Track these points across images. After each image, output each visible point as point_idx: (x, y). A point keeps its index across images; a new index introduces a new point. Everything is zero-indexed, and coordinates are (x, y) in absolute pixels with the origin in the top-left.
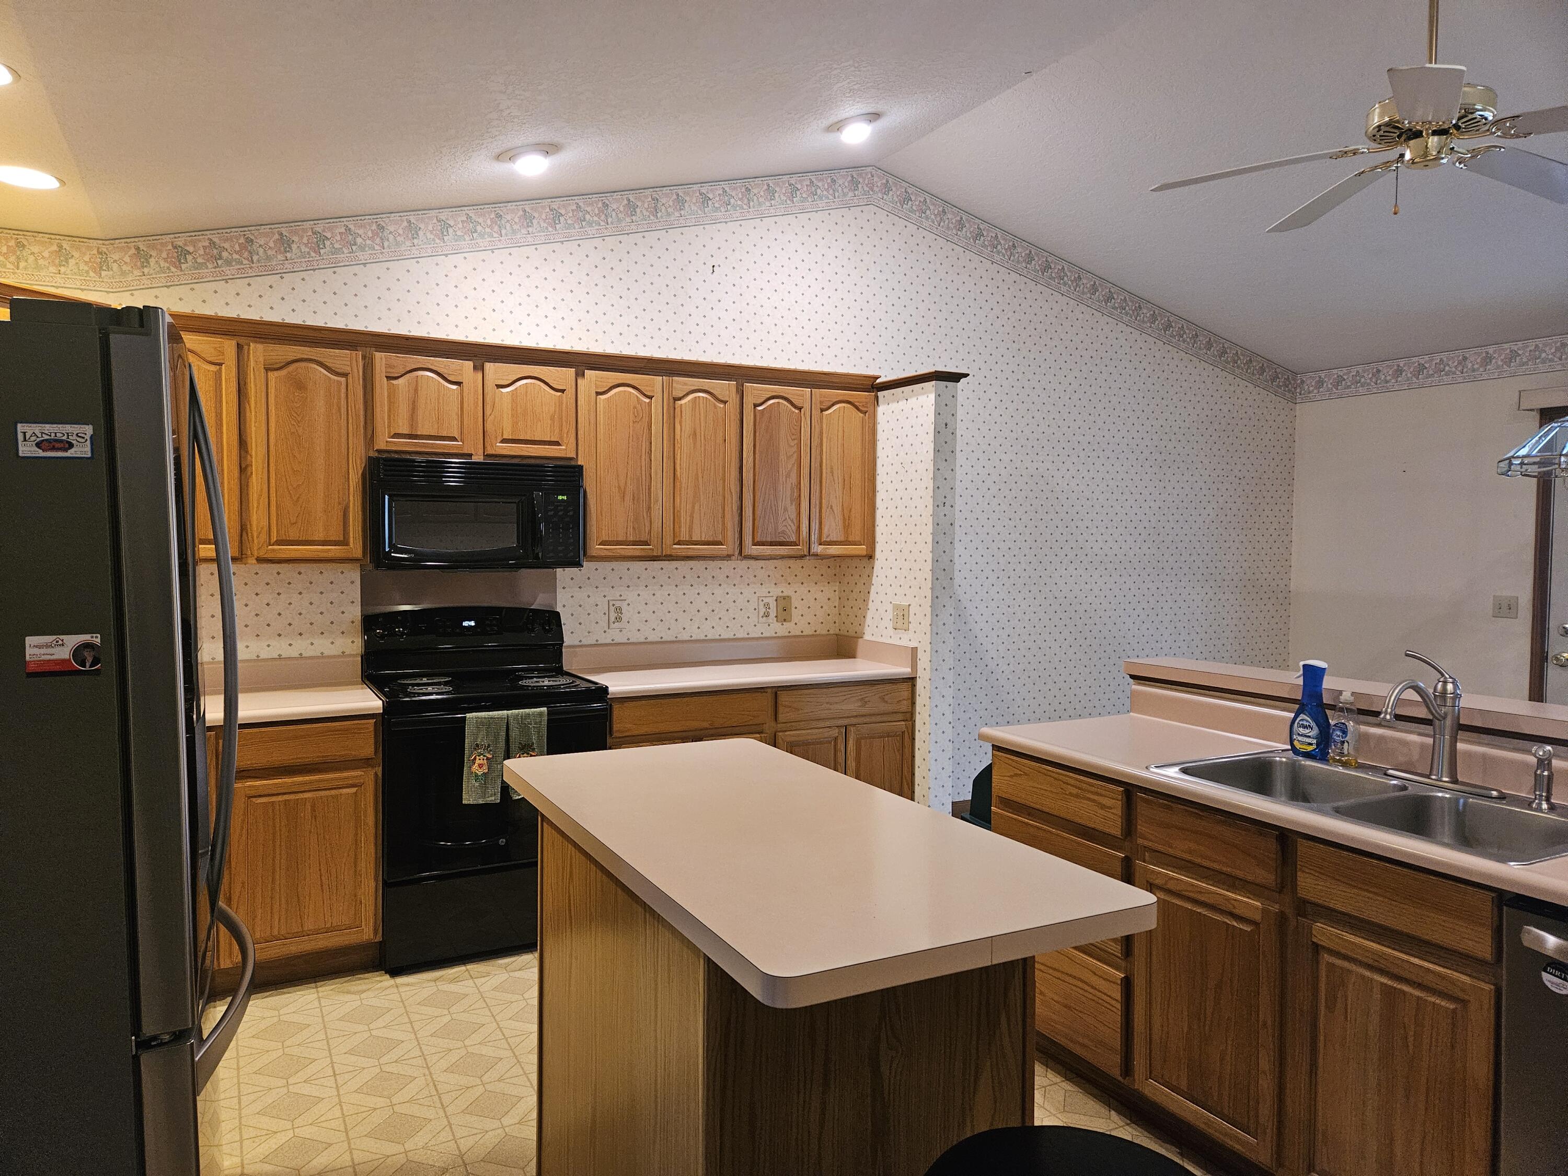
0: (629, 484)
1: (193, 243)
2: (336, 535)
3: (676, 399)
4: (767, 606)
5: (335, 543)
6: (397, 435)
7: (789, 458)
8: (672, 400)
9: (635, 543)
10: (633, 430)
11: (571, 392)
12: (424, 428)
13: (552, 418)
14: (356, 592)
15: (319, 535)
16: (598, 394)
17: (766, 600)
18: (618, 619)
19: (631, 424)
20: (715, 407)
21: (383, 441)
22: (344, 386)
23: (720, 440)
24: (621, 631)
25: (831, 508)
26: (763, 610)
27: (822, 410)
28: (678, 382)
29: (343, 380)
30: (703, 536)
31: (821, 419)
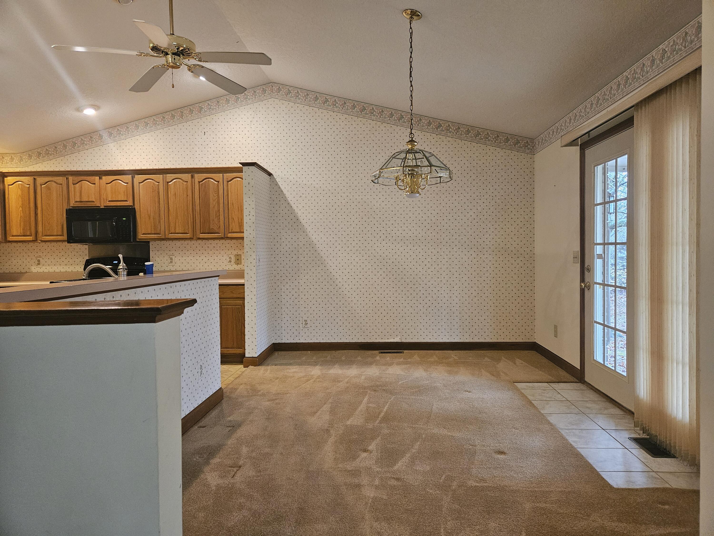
0: (151, 213)
1: (42, 150)
2: (60, 233)
3: (168, 182)
4: (230, 258)
5: (60, 236)
6: (76, 202)
7: (214, 201)
8: (166, 183)
9: (155, 234)
10: (152, 194)
11: (130, 183)
12: (85, 199)
13: (124, 192)
14: (87, 252)
15: (55, 234)
16: (140, 183)
17: (230, 256)
18: (171, 262)
19: (152, 192)
20: (183, 184)
21: (72, 204)
22: (61, 188)
23: (185, 196)
24: (173, 266)
25: (233, 219)
26: (229, 260)
27: (228, 182)
28: (168, 176)
29: (61, 186)
30: (180, 231)
31: (227, 185)
